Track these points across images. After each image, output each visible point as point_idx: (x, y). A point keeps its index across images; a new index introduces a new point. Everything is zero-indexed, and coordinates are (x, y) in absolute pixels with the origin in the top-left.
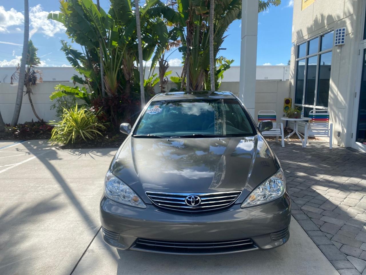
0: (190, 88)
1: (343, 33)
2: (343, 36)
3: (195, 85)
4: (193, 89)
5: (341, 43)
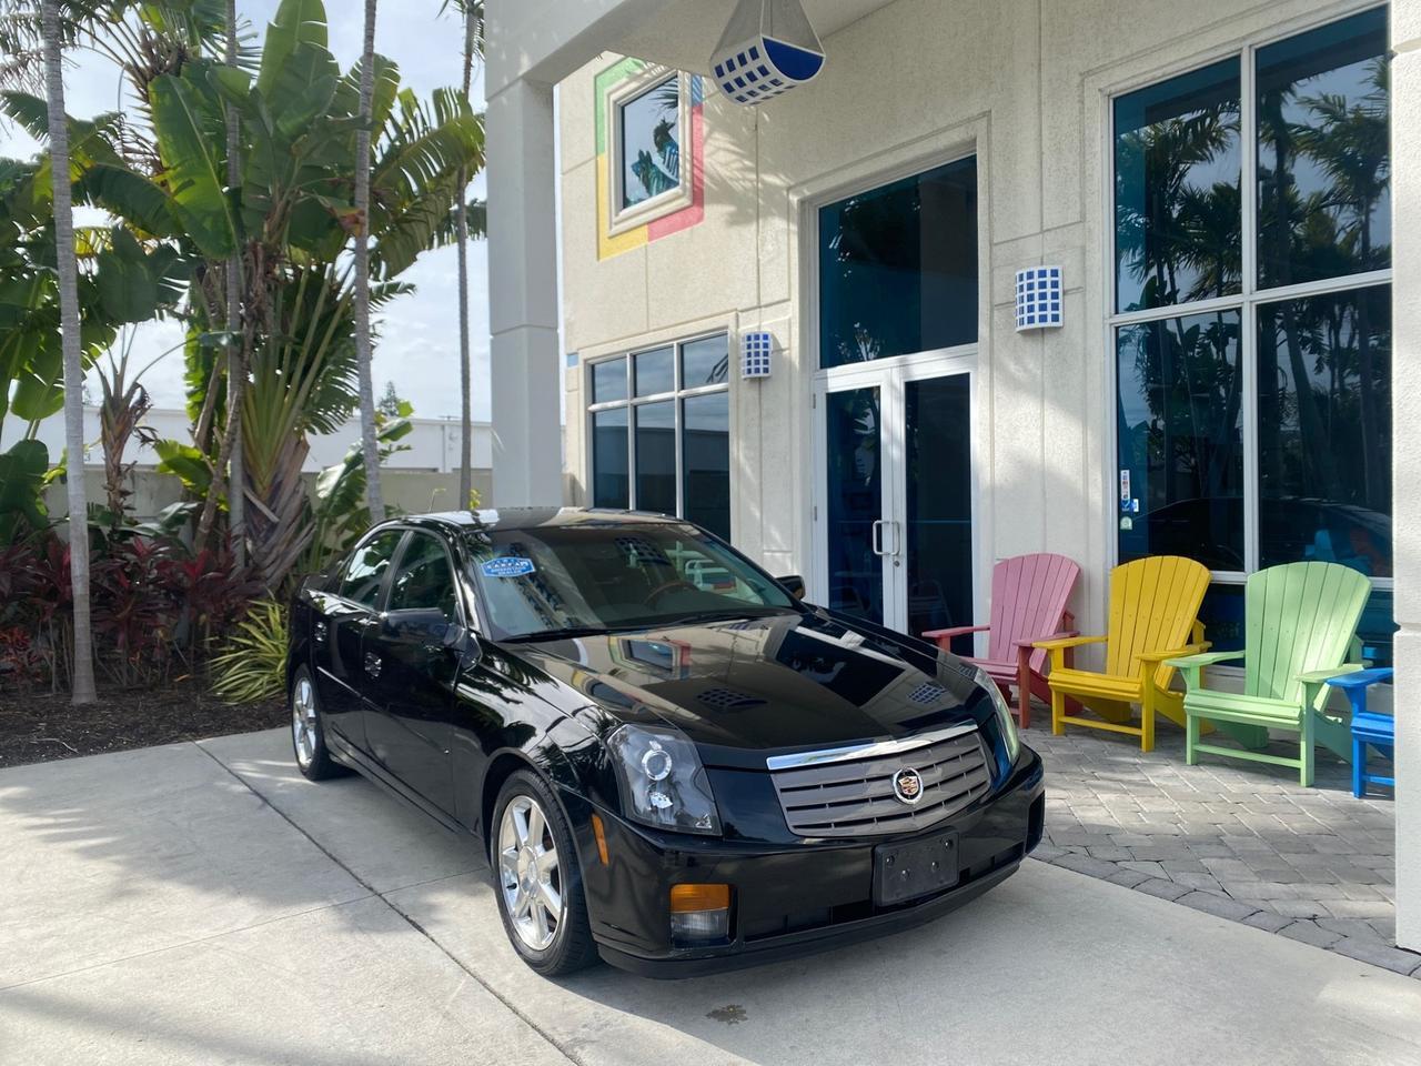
0: (245, 496)
1: (766, 346)
2: (766, 354)
3: (267, 481)
4: (259, 497)
5: (762, 370)
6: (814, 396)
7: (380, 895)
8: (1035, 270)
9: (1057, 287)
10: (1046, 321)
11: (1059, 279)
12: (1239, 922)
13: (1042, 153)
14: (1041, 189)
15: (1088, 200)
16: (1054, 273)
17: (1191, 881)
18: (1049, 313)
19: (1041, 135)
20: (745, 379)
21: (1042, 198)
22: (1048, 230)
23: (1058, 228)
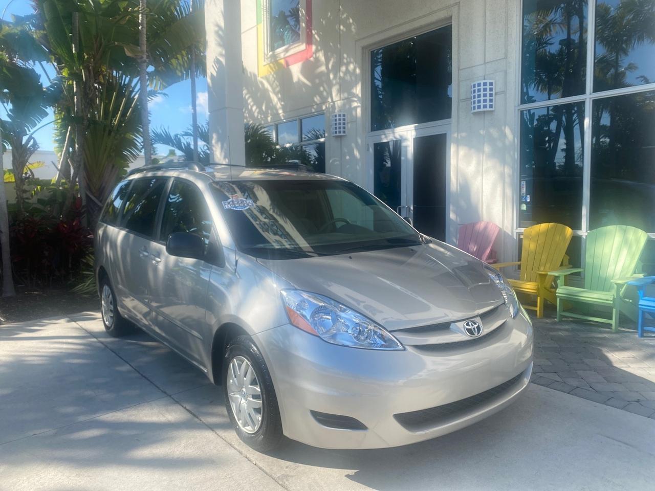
0: (86, 194)
1: (344, 120)
2: (344, 124)
3: (98, 186)
4: (93, 194)
5: (342, 132)
6: (368, 145)
7: (170, 396)
8: (482, 82)
9: (492, 91)
10: (486, 108)
11: (493, 87)
12: (603, 404)
13: (486, 24)
14: (485, 42)
15: (509, 47)
16: (491, 84)
17: (574, 383)
18: (488, 103)
19: (485, 15)
20: (334, 136)
21: (485, 46)
22: (488, 62)
23: (494, 61)
